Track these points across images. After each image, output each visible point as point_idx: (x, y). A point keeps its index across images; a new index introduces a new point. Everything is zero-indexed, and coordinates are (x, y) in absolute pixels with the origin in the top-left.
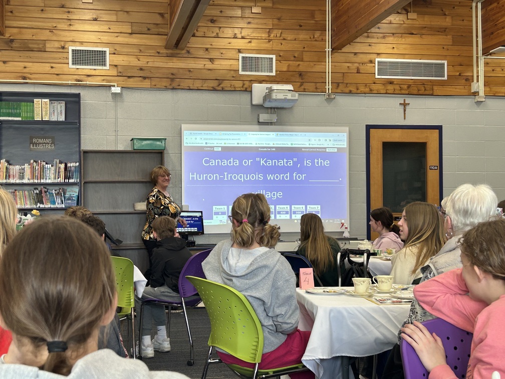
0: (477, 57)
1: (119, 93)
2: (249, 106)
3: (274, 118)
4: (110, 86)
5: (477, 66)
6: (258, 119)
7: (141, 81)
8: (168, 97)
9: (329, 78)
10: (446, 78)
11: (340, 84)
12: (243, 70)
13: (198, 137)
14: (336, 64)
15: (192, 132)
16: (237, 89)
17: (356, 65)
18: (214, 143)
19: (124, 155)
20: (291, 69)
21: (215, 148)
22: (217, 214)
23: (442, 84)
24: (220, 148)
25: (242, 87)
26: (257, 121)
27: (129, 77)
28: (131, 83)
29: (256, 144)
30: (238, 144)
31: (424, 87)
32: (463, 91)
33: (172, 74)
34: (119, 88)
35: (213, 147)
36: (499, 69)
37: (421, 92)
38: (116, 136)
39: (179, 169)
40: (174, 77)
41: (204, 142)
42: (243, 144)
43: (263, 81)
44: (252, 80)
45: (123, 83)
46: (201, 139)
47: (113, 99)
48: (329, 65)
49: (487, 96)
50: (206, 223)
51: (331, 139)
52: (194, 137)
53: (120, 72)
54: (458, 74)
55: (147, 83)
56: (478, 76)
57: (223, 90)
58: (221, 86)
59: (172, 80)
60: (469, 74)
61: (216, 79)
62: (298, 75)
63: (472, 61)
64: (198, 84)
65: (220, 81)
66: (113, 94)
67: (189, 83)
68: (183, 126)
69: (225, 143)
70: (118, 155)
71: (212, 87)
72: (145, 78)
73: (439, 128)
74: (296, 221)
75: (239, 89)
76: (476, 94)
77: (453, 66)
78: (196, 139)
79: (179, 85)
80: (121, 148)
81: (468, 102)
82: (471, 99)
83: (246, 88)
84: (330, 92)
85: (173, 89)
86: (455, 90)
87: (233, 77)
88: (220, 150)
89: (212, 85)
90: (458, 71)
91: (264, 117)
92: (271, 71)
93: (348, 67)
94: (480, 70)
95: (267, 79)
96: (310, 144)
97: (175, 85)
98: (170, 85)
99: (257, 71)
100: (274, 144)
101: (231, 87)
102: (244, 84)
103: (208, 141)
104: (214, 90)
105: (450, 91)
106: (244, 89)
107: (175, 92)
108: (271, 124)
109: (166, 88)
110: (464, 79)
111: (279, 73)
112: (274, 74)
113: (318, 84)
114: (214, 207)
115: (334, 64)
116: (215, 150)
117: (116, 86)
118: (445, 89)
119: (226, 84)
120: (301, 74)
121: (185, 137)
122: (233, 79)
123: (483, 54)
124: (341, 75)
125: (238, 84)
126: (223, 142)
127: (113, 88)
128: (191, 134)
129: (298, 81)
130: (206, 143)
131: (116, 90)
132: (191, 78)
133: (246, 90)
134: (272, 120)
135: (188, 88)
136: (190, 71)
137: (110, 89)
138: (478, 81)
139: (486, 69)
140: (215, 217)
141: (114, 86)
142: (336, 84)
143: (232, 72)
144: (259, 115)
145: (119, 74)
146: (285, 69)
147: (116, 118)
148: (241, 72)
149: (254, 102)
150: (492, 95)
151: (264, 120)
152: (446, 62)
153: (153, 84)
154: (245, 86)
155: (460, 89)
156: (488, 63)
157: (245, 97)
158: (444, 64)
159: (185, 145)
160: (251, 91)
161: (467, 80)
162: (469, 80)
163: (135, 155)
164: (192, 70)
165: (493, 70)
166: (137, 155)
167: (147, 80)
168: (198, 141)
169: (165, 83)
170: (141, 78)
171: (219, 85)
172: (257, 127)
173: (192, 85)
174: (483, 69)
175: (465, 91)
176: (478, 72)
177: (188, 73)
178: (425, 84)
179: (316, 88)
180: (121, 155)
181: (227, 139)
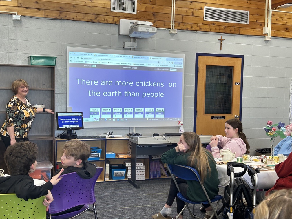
0: (268, 10)
1: (19, 20)
2: (117, 36)
3: (135, 45)
4: (12, 14)
5: (268, 16)
6: (124, 45)
7: (37, 12)
8: (57, 25)
9: (173, 18)
10: (248, 23)
11: (180, 23)
12: (113, 9)
13: (80, 57)
14: (179, 9)
16: (109, 23)
17: (192, 10)
18: (91, 62)
19: (23, 68)
20: (148, 10)
21: (92, 65)
22: (92, 113)
23: (245, 26)
24: (96, 66)
25: (113, 21)
26: (122, 46)
27: (27, 8)
28: (29, 12)
29: (122, 64)
30: (109, 63)
31: (234, 28)
32: (258, 32)
33: (61, 8)
34: (19, 16)
35: (91, 65)
36: (280, 19)
37: (232, 32)
38: (16, 53)
39: (65, 80)
40: (62, 10)
41: (84, 60)
42: (113, 63)
43: (128, 17)
44: (120, 17)
45: (22, 12)
46: (82, 58)
47: (14, 24)
48: (173, 9)
49: (273, 37)
50: (85, 120)
51: (173, 62)
52: (76, 57)
53: (20, 4)
54: (256, 21)
55: (41, 14)
56: (268, 23)
57: (99, 22)
58: (98, 19)
59: (61, 12)
60: (263, 21)
61: (94, 14)
62: (152, 15)
63: (265, 12)
64: (80, 16)
65: (97, 15)
66: (14, 20)
67: (74, 15)
68: (68, 48)
69: (99, 62)
70: (18, 68)
71: (91, 20)
72: (39, 9)
73: (242, 57)
74: (148, 119)
75: (110, 22)
76: (265, 35)
77: (253, 15)
78: (78, 58)
79: (66, 17)
80: (20, 63)
81: (260, 40)
82: (262, 38)
83: (115, 22)
84: (174, 28)
85: (61, 19)
86: (253, 31)
87: (106, 13)
88: (96, 67)
89: (90, 18)
90: (256, 19)
91: (128, 44)
92: (134, 11)
93: (186, 11)
94: (269, 19)
95: (131, 16)
96: (159, 65)
97: (62, 16)
98: (59, 16)
99: (124, 10)
100: (134, 64)
101: (104, 20)
102: (114, 19)
103: (87, 60)
104: (92, 22)
105: (250, 32)
106: (114, 23)
107: (62, 22)
108: (133, 49)
109: (56, 18)
110: (259, 25)
111: (139, 13)
112: (135, 13)
113: (166, 22)
114: (91, 109)
115: (177, 8)
116: (92, 67)
117: (17, 14)
118: (247, 30)
119: (101, 18)
120: (154, 14)
121: (70, 56)
122: (106, 14)
123: (272, 8)
124: (181, 17)
125: (110, 19)
126: (98, 61)
127: (14, 16)
128: (74, 54)
129: (152, 19)
130: (86, 62)
131: (17, 17)
132: (76, 12)
133: (115, 24)
134: (133, 47)
135: (73, 19)
136: (74, 6)
137: (12, 17)
138: (267, 27)
139: (273, 19)
140: (91, 116)
141: (15, 14)
142: (178, 23)
143: (106, 10)
144: (124, 43)
145: (19, 5)
146: (143, 10)
147: (16, 39)
148: (112, 10)
149: (121, 33)
150: (275, 36)
151: (128, 46)
152: (248, 12)
153: (46, 14)
154: (115, 20)
155: (256, 31)
156: (274, 15)
157: (115, 28)
158: (247, 14)
159: (70, 62)
160: (119, 25)
161: (261, 25)
162: (262, 25)
163: (31, 69)
164: (76, 6)
165: (277, 20)
166: (33, 69)
167: (41, 11)
168: (80, 59)
169: (55, 14)
170: (36, 9)
171: (96, 18)
172: (123, 51)
173: (76, 18)
174: (271, 18)
175: (259, 32)
176: (268, 21)
177: (73, 8)
178: (235, 26)
179: (164, 25)
180: (20, 68)
181: (101, 59)
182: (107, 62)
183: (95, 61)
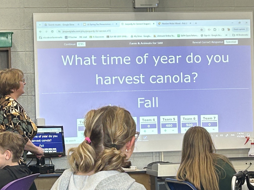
3: (155, 2)
6: (134, 4)
13: (55, 29)
15: (48, 23)
18: (76, 37)
21: (78, 43)
22: (81, 129)
24: (85, 43)
26: (131, 6)
29: (132, 36)
30: (108, 37)
35: (76, 42)
41: (64, 35)
42: (115, 37)
46: (59, 31)
52: (50, 30)
69: (91, 37)
78: (52, 31)
88: (85, 45)
96: (202, 35)
100: (155, 36)
103: (68, 35)
114: (78, 120)
116: (78, 46)
121: (38, 30)
126: (88, 35)
128: (46, 25)
130: (66, 37)
134: (151, 5)
140: (79, 133)
151: (141, 5)
159: (38, 40)
168: (56, 34)
172: (132, 14)
181: (94, 31)
182: (105, 34)
183: (83, 35)
